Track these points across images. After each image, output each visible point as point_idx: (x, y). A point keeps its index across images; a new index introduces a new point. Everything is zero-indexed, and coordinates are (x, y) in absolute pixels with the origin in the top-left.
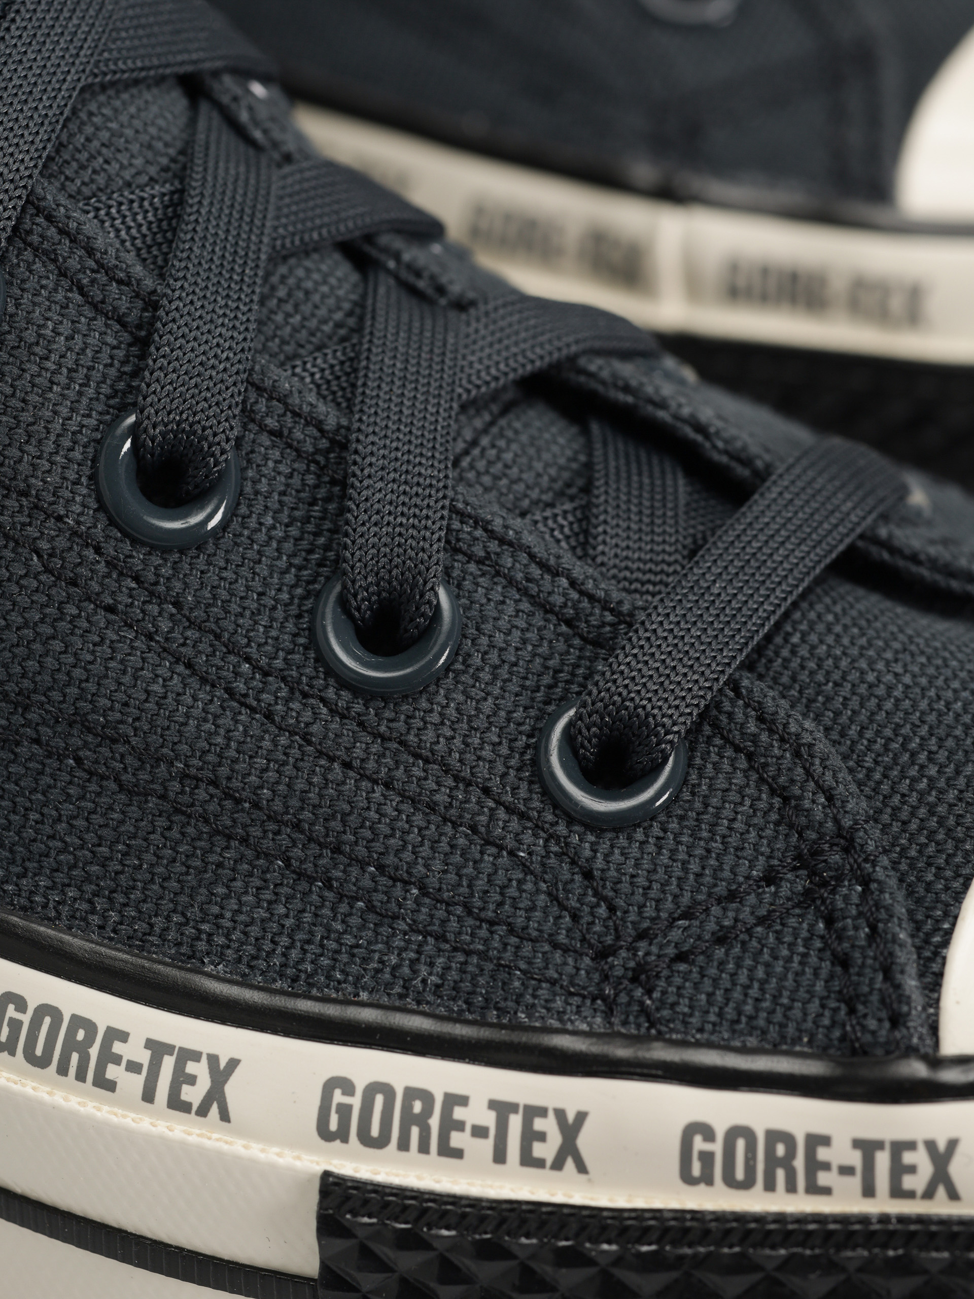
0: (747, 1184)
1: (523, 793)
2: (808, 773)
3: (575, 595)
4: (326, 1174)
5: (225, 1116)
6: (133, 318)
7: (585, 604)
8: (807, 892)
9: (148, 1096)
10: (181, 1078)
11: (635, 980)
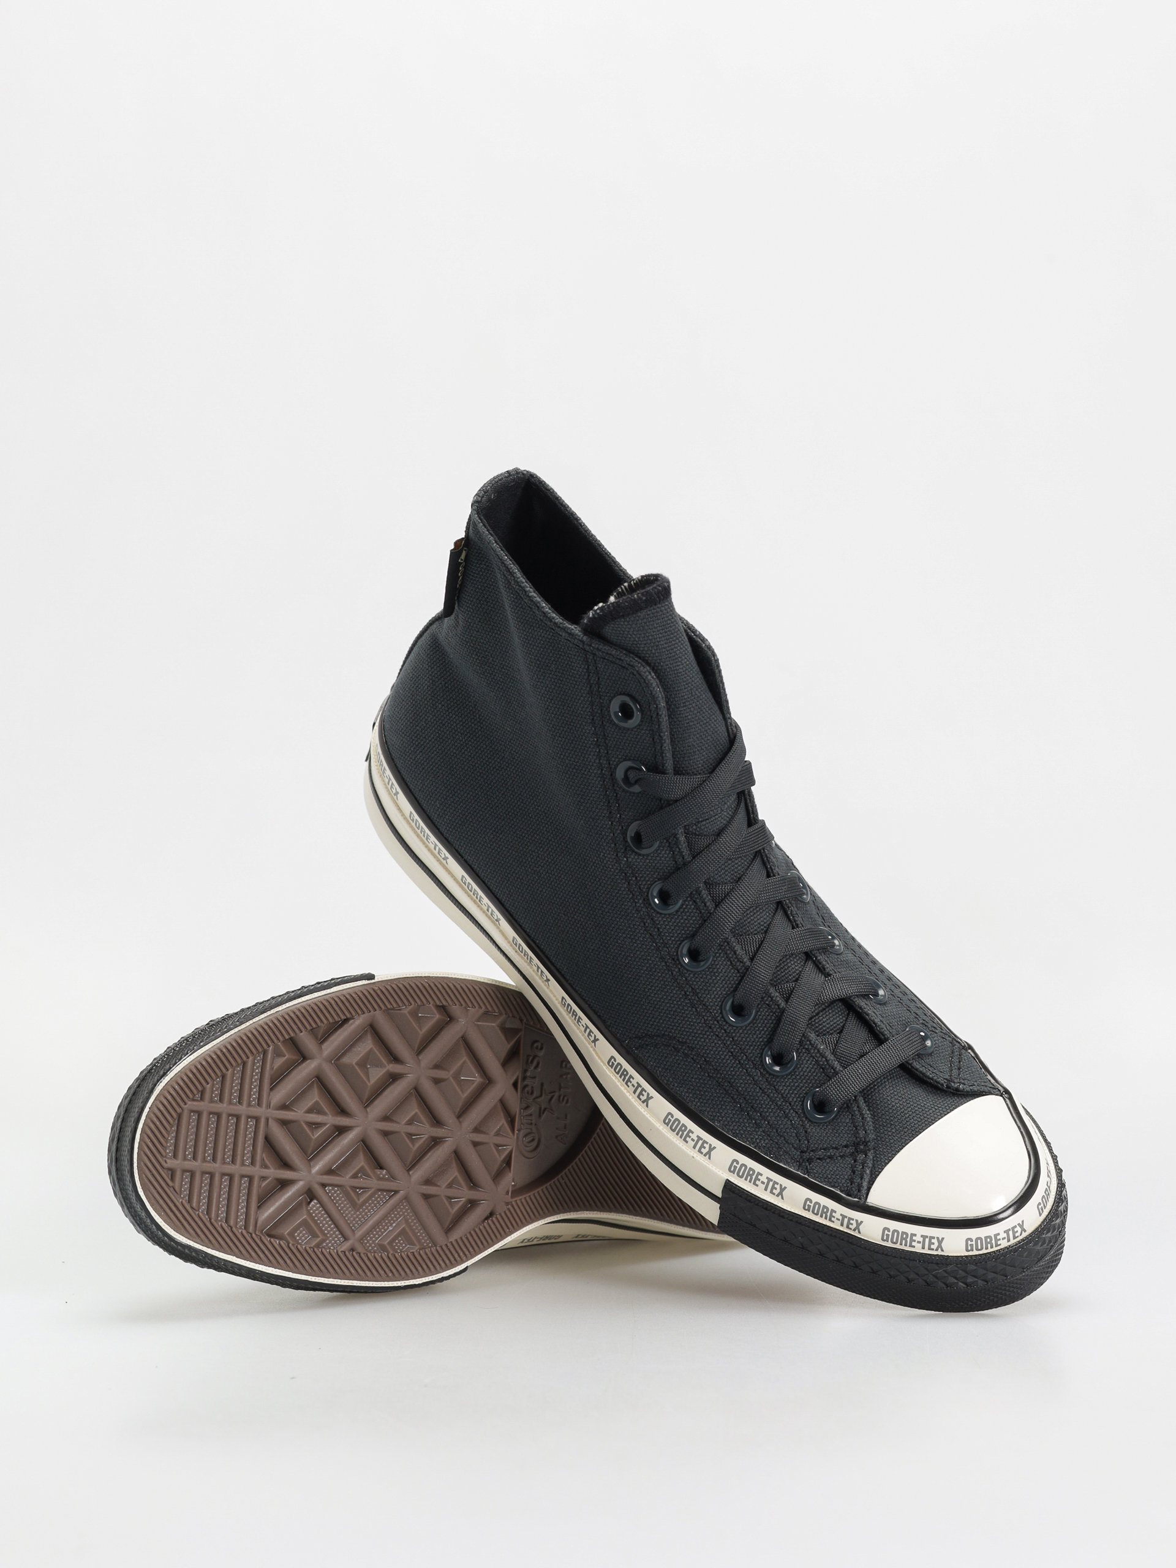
0: (817, 1214)
1: (798, 1107)
2: (863, 1125)
3: (826, 1063)
4: (727, 1179)
5: (709, 1158)
6: (741, 971)
7: (827, 1066)
8: (853, 1153)
9: (694, 1147)
10: (702, 1146)
11: (808, 1160)
